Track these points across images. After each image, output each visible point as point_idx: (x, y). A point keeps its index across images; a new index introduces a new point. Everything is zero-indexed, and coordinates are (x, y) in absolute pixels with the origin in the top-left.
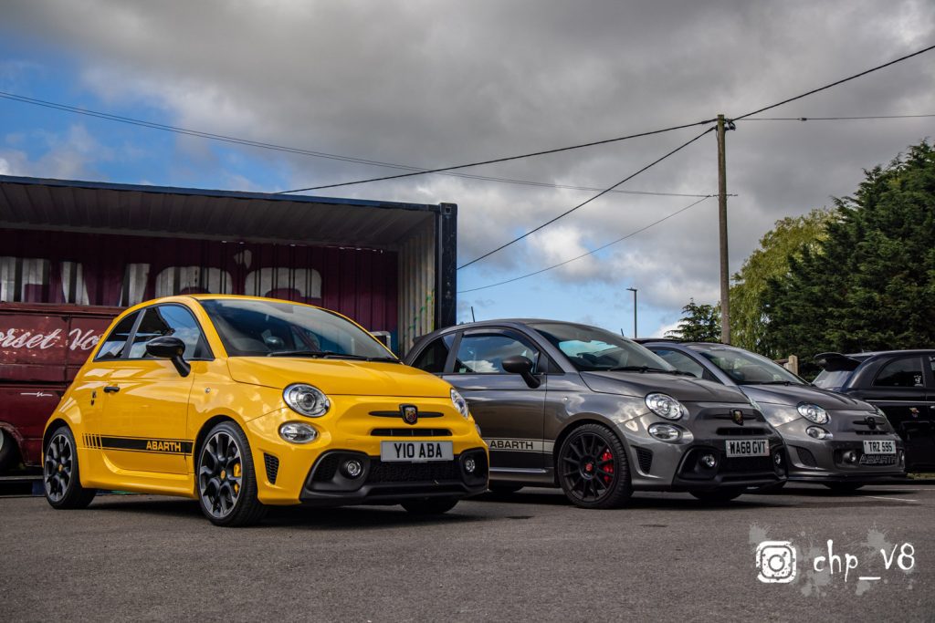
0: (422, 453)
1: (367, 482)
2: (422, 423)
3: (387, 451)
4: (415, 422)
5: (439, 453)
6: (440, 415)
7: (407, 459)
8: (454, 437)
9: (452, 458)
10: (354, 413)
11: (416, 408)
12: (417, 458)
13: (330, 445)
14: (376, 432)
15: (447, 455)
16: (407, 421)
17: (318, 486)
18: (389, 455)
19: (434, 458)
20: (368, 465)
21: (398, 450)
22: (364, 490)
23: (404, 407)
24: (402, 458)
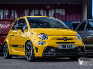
0: (68, 47)
1: (55, 53)
2: (68, 41)
3: (60, 46)
4: (66, 41)
5: (72, 47)
6: (72, 39)
7: (64, 48)
8: (75, 44)
9: (75, 48)
10: (53, 39)
11: (67, 38)
12: (66, 48)
13: (47, 45)
14: (57, 43)
15: (74, 47)
16: (64, 40)
17: (45, 54)
18: (60, 47)
19: (71, 48)
20: (55, 49)
21: (62, 47)
22: (55, 54)
23: (64, 38)
24: (63, 48)
